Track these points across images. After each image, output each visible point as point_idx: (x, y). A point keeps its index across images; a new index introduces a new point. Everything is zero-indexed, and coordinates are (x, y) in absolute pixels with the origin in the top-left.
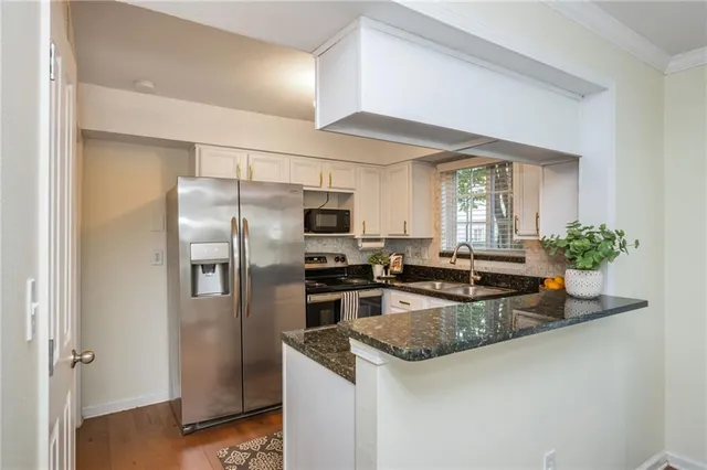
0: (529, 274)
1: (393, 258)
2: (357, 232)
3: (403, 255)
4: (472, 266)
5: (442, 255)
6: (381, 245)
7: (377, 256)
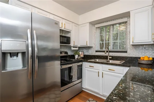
0: (129, 56)
1: (80, 53)
2: (72, 44)
3: (83, 52)
4: (109, 54)
5: (96, 51)
6: (77, 49)
7: (76, 52)
